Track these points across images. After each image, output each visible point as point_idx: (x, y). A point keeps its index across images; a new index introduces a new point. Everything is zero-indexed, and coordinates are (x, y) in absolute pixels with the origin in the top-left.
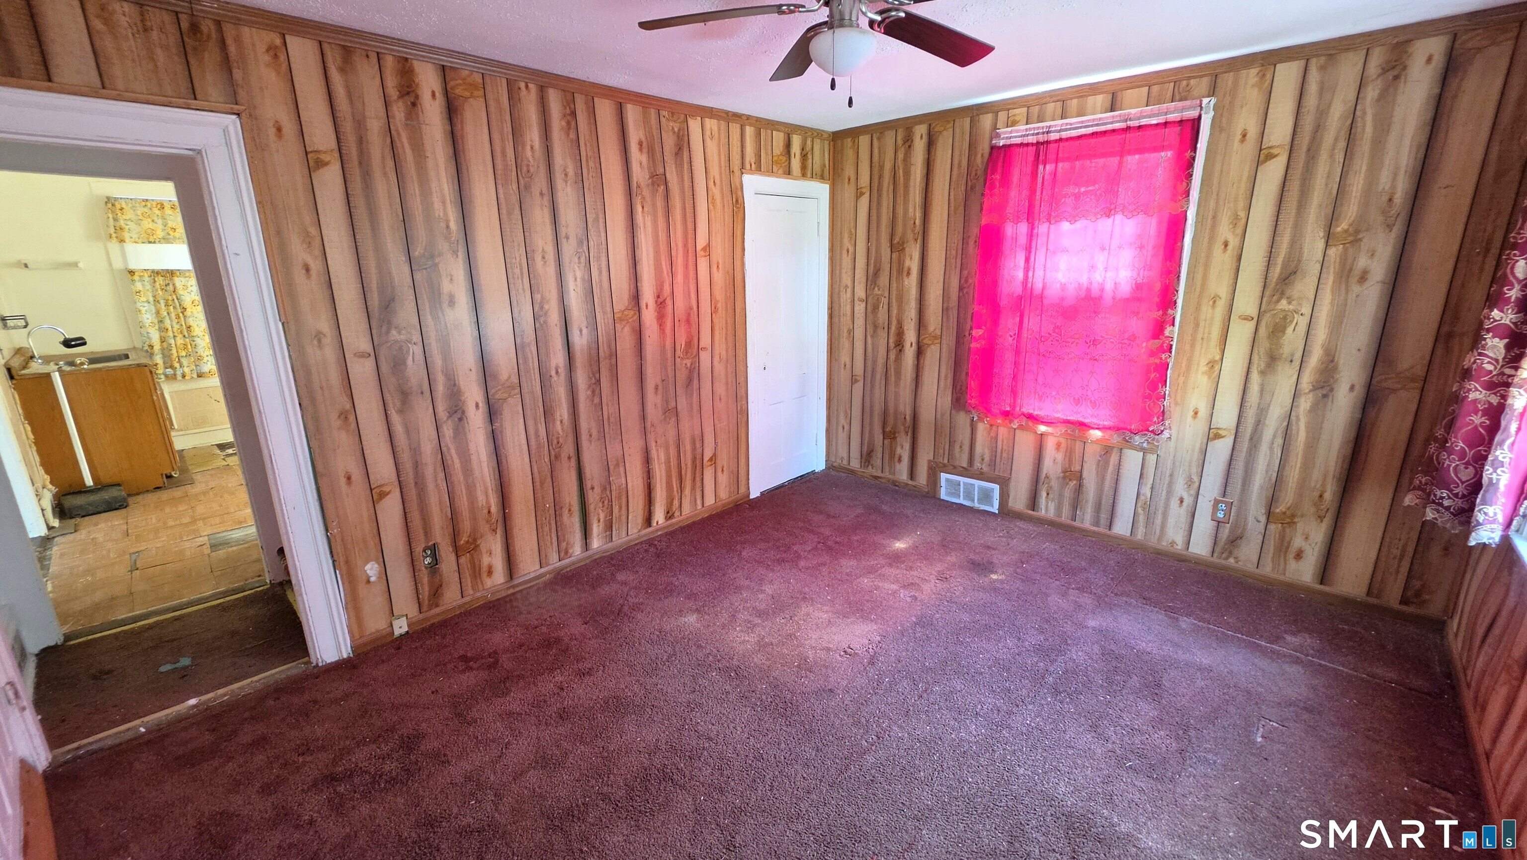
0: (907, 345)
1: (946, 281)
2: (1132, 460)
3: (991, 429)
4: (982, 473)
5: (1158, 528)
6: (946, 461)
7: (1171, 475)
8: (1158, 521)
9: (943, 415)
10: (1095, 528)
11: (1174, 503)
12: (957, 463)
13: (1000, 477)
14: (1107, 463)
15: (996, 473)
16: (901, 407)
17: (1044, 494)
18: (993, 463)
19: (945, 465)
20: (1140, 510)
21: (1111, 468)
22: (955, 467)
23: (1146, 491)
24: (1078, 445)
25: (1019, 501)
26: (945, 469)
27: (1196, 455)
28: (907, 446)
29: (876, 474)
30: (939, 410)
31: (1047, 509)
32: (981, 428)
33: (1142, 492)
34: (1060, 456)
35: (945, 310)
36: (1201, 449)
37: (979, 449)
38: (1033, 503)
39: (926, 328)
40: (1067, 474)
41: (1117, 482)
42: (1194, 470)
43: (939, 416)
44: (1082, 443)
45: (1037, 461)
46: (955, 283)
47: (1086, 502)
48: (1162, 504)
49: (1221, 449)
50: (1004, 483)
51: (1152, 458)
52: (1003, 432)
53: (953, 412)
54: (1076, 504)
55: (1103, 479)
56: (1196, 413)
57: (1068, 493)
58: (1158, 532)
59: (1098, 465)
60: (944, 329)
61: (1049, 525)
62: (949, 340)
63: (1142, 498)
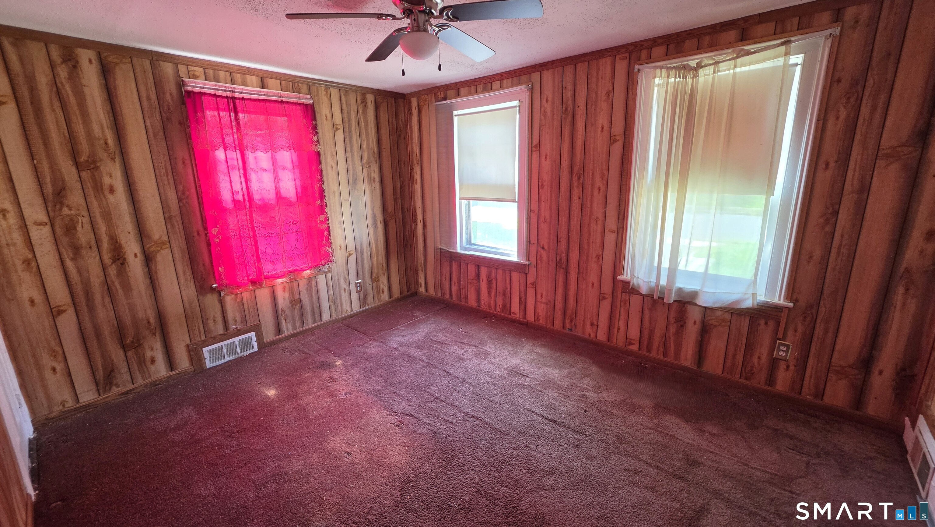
0: (130, 258)
1: (162, 195)
2: (321, 279)
3: (237, 297)
4: (239, 330)
5: (340, 308)
6: (203, 338)
7: (338, 280)
8: (339, 305)
9: (191, 304)
10: (315, 324)
11: (343, 291)
12: (214, 334)
13: (253, 326)
14: (311, 286)
15: (249, 325)
16: (141, 315)
17: (284, 321)
18: (244, 320)
19: (204, 341)
20: (331, 304)
21: (314, 289)
22: (214, 338)
23: (331, 292)
24: (295, 284)
25: (269, 335)
26: (206, 343)
27: (345, 266)
28: (158, 346)
29: (125, 390)
30: (185, 299)
31: (287, 329)
32: (229, 300)
33: (330, 294)
34: (286, 295)
35: (168, 220)
36: (346, 263)
37: (230, 315)
38: (279, 330)
39: (149, 237)
40: (293, 303)
41: (318, 294)
42: (346, 273)
43: (187, 306)
44: (297, 282)
45: (274, 304)
46: (172, 197)
47: (307, 313)
48: (338, 295)
49: (353, 259)
50: (257, 329)
51: (329, 275)
52: (246, 295)
53: (200, 297)
54: (302, 317)
55: (312, 296)
56: (341, 247)
57: (297, 314)
58: (340, 310)
59: (307, 290)
60: (171, 234)
61: (292, 337)
62: (179, 243)
63: (330, 297)
